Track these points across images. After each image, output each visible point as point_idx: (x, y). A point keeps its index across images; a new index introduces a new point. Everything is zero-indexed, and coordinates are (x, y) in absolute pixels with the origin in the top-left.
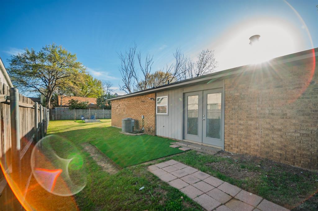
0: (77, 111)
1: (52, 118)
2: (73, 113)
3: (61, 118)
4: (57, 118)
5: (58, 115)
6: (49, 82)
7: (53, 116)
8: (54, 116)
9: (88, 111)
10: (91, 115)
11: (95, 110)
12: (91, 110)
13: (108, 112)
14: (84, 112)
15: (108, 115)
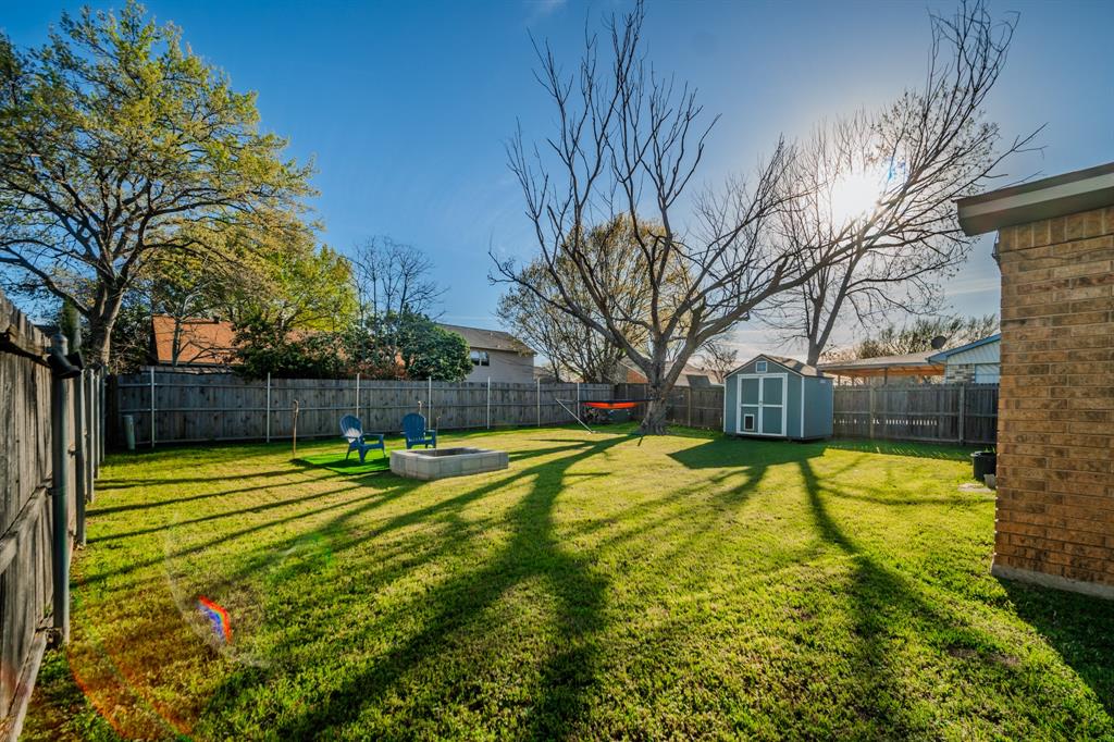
0: (285, 389)
1: (125, 439)
2: (263, 404)
3: (183, 436)
4: (160, 434)
5: (165, 413)
6: (107, 235)
7: (130, 418)
8: (139, 423)
9: (347, 392)
10: (365, 411)
11: (384, 382)
12: (367, 382)
13: (453, 397)
14: (327, 393)
15: (453, 413)
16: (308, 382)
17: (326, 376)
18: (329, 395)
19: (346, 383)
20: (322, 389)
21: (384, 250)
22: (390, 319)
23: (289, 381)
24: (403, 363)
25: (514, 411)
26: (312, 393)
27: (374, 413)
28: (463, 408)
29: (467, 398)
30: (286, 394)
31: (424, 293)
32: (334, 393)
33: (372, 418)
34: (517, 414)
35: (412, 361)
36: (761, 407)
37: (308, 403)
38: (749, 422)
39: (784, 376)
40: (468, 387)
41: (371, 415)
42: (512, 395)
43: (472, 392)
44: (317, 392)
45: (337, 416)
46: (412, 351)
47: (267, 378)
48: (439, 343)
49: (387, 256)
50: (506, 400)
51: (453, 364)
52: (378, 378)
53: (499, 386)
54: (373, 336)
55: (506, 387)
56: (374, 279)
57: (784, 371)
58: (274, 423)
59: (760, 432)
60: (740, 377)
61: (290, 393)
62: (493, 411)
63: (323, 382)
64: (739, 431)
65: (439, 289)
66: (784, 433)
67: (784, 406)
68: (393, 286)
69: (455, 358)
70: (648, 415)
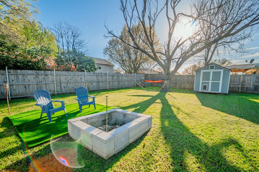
0: (17, 75)
9: (50, 76)
10: (59, 84)
11: (66, 72)
12: (59, 72)
13: (95, 78)
14: (40, 76)
15: (95, 84)
16: (30, 72)
17: (39, 69)
18: (41, 77)
19: (49, 72)
20: (37, 75)
21: (65, 27)
22: (69, 52)
23: (19, 71)
24: (74, 67)
25: (116, 83)
26: (32, 76)
27: (63, 85)
28: (99, 82)
29: (100, 78)
30: (18, 77)
31: (80, 43)
32: (43, 76)
33: (62, 87)
34: (117, 85)
35: (77, 66)
36: (210, 82)
37: (31, 82)
38: (205, 87)
39: (222, 71)
40: (100, 74)
41: (62, 85)
42: (115, 78)
43: (102, 76)
44: (35, 76)
45: (46, 86)
46: (77, 63)
47: (6, 69)
48: (86, 61)
49: (66, 29)
50: (113, 79)
51: (91, 68)
52: (64, 71)
53: (111, 74)
54: (63, 58)
55: (113, 75)
56: (62, 38)
57: (222, 69)
58: (13, 91)
59: (209, 91)
60: (202, 71)
61: (20, 77)
62: (109, 83)
63: (37, 71)
64: (200, 90)
65: (85, 42)
66: (220, 92)
67: (221, 82)
68: (69, 40)
69: (91, 66)
70: (164, 85)
